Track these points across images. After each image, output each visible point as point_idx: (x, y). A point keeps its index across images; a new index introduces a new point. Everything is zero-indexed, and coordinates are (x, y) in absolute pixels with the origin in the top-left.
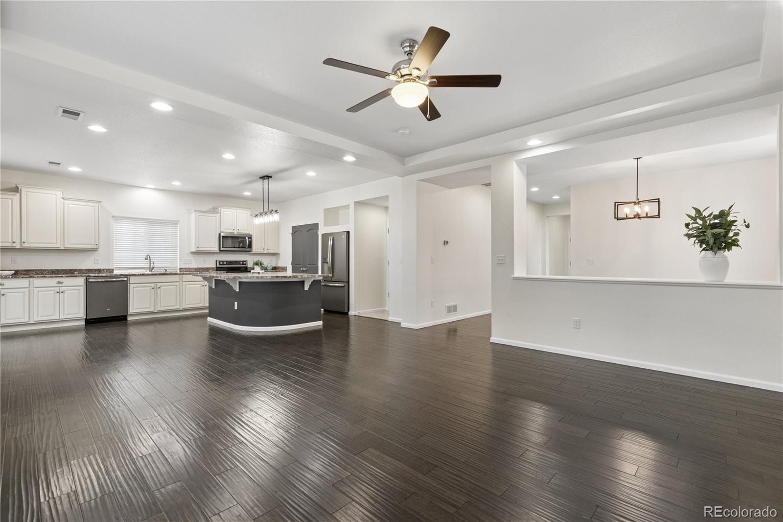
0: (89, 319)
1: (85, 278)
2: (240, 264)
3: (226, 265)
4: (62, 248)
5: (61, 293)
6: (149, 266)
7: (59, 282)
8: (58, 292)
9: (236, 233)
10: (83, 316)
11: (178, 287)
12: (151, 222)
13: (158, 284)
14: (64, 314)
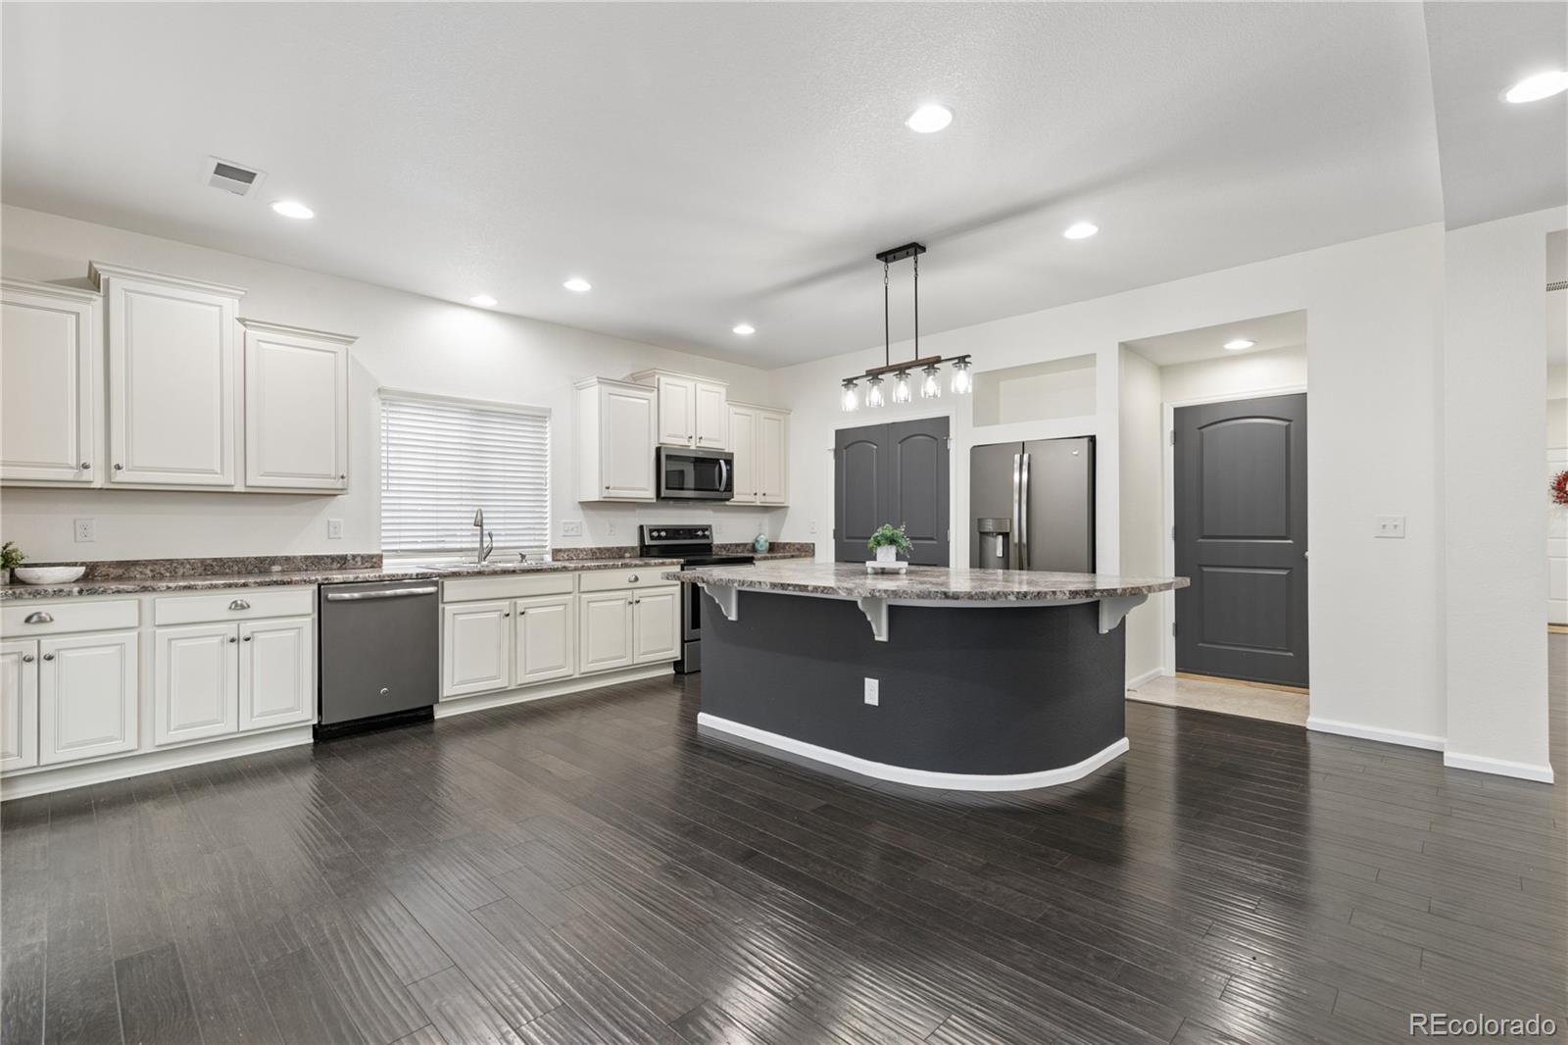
0: (326, 726)
1: (316, 587)
2: (697, 537)
3: (665, 538)
4: (239, 488)
5: (242, 643)
6: (478, 545)
7: (238, 606)
8: (232, 641)
9: (693, 447)
10: (310, 718)
11: (570, 608)
12: (481, 412)
13: (519, 601)
14: (252, 716)
